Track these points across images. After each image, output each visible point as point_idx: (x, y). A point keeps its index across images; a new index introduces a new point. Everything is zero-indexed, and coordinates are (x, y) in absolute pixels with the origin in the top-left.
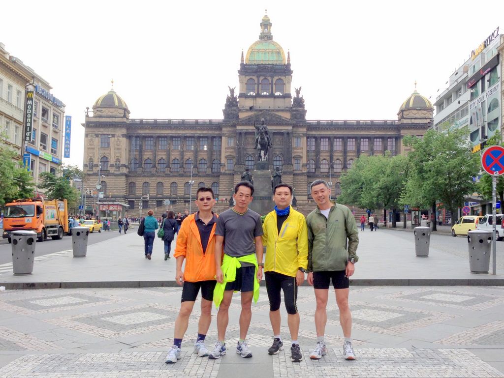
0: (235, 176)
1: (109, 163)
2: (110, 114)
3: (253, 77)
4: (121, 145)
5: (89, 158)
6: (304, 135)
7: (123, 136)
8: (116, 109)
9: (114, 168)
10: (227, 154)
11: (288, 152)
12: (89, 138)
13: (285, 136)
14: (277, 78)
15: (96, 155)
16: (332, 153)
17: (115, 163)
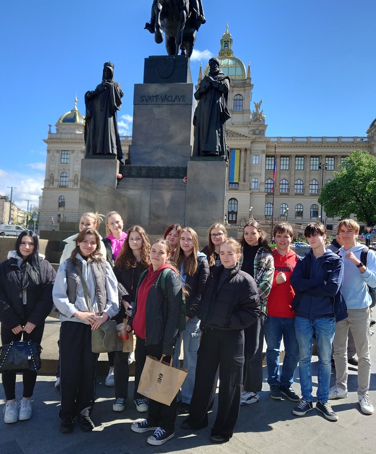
1: (68, 178)
5: (50, 173)
6: (263, 152)
7: (82, 151)
9: (72, 184)
11: (245, 170)
12: (51, 154)
13: (243, 153)
14: (236, 93)
15: (57, 171)
16: (293, 172)
17: (73, 178)
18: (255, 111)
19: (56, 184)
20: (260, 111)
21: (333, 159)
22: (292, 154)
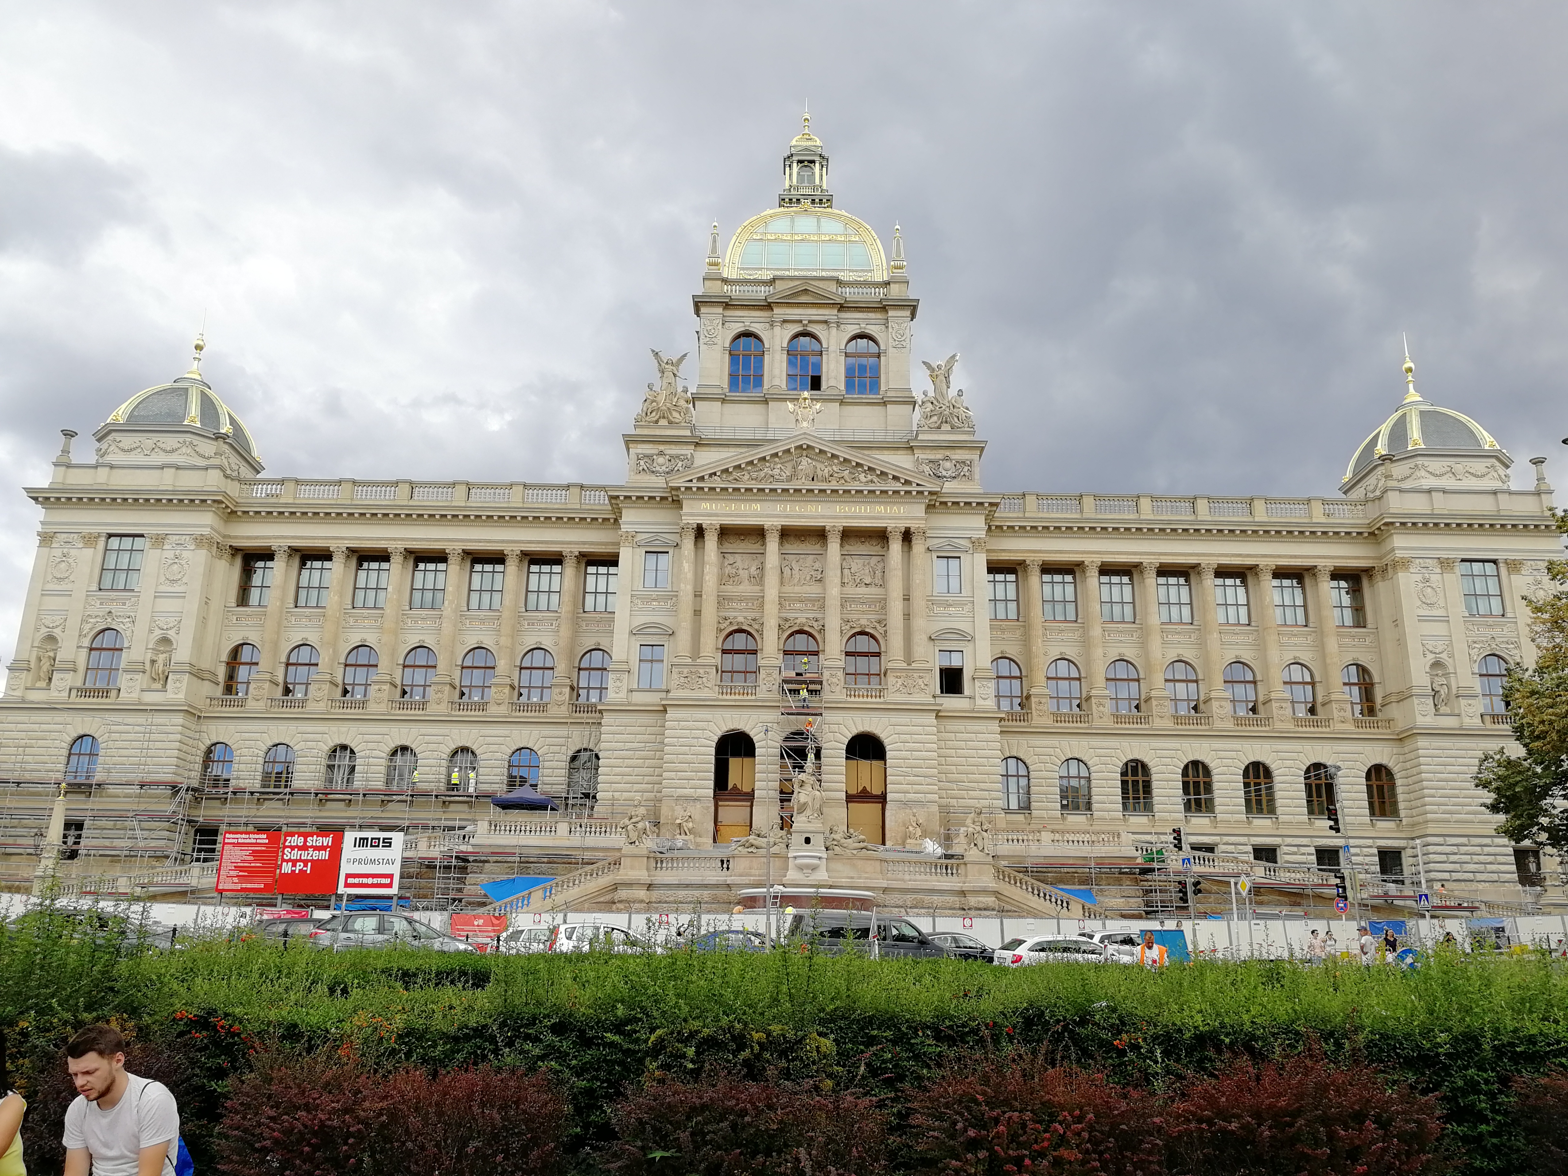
0: (671, 714)
1: (124, 654)
2: (159, 458)
3: (756, 328)
4: (184, 580)
5: (44, 630)
6: (976, 544)
7: (200, 541)
8: (188, 438)
9: (141, 680)
10: (640, 620)
11: (907, 616)
12: (58, 553)
13: (896, 546)
14: (854, 330)
15: (74, 622)
16: (1096, 631)
17: (149, 655)
18: (931, 394)
19: (63, 682)
20: (952, 393)
21: (1238, 581)
22: (1087, 559)
